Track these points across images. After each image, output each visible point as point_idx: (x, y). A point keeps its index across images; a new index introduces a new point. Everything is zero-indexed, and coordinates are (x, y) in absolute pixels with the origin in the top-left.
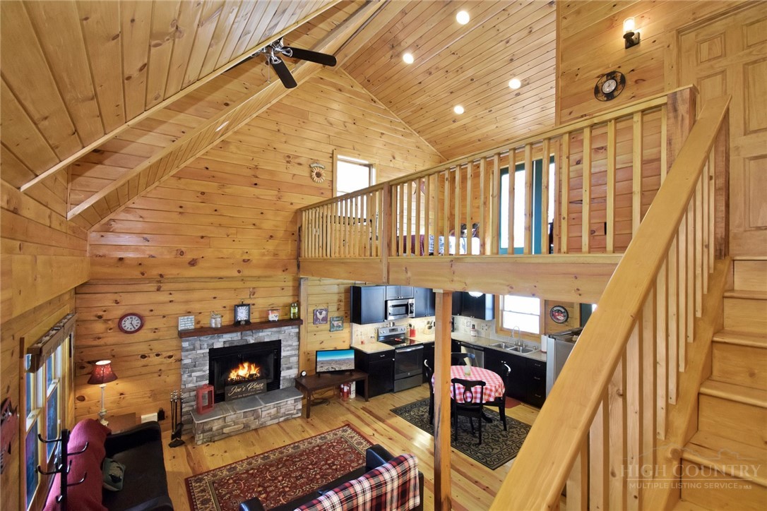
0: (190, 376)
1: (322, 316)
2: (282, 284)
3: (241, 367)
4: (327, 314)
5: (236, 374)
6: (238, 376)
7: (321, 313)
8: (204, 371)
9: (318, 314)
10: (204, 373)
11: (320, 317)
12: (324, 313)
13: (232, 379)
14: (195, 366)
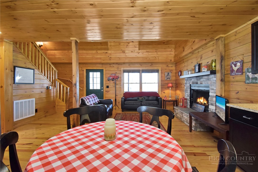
0: (186, 94)
1: (237, 68)
2: (212, 48)
3: (201, 98)
4: (242, 66)
5: (199, 100)
6: (200, 101)
7: (235, 65)
8: (188, 93)
9: (233, 66)
10: (188, 94)
11: (235, 69)
12: (239, 64)
13: (198, 102)
14: (186, 90)
